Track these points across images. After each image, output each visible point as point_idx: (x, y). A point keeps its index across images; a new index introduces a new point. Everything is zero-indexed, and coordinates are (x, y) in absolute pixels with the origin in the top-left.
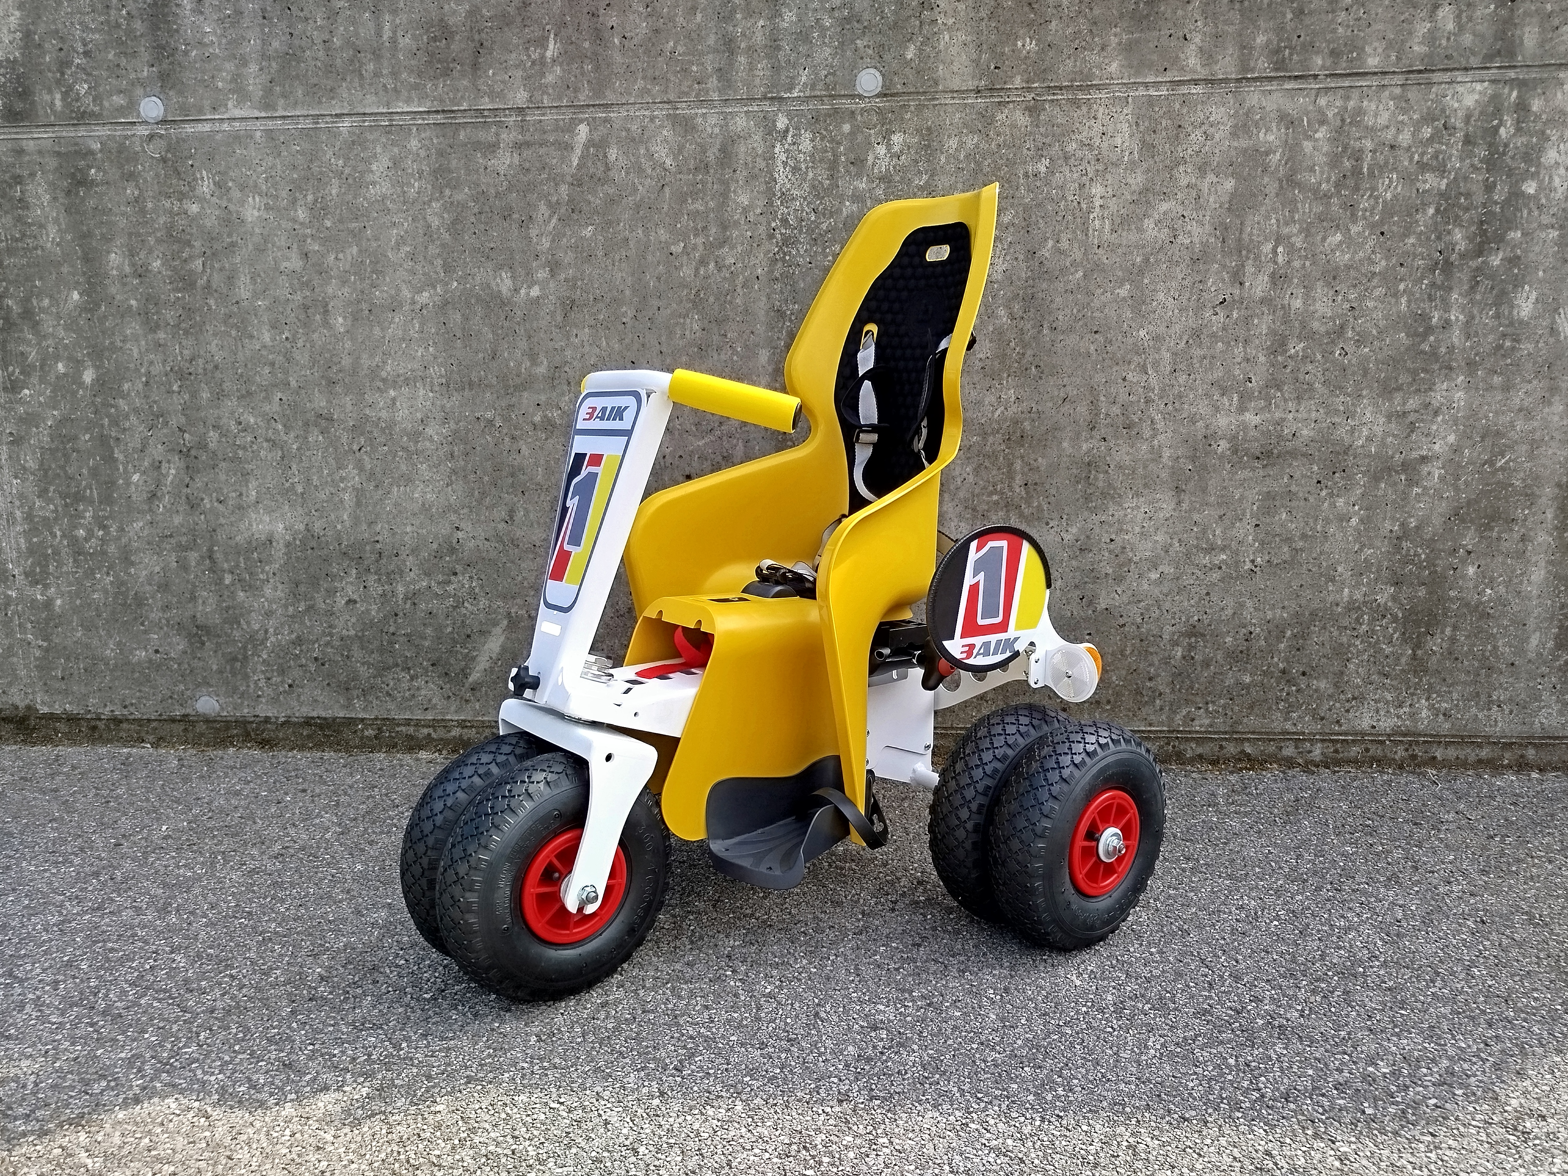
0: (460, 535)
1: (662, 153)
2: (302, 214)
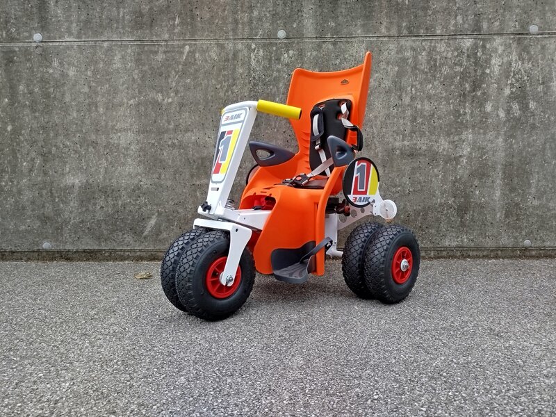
0: (142, 183)
1: (213, 55)
2: (89, 73)
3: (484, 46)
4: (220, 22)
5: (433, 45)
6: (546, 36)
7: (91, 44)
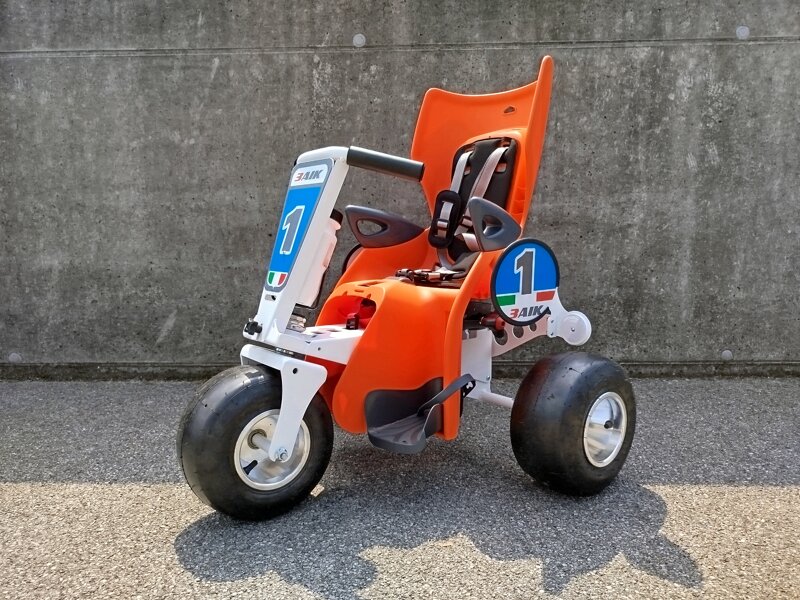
0: (153, 266)
1: (256, 72)
2: (70, 100)
3: (666, 59)
4: (265, 22)
5: (589, 56)
6: (762, 43)
7: (71, 55)
